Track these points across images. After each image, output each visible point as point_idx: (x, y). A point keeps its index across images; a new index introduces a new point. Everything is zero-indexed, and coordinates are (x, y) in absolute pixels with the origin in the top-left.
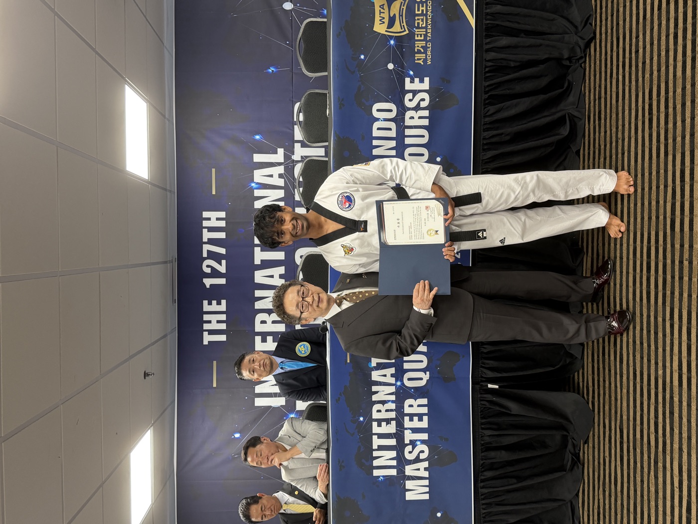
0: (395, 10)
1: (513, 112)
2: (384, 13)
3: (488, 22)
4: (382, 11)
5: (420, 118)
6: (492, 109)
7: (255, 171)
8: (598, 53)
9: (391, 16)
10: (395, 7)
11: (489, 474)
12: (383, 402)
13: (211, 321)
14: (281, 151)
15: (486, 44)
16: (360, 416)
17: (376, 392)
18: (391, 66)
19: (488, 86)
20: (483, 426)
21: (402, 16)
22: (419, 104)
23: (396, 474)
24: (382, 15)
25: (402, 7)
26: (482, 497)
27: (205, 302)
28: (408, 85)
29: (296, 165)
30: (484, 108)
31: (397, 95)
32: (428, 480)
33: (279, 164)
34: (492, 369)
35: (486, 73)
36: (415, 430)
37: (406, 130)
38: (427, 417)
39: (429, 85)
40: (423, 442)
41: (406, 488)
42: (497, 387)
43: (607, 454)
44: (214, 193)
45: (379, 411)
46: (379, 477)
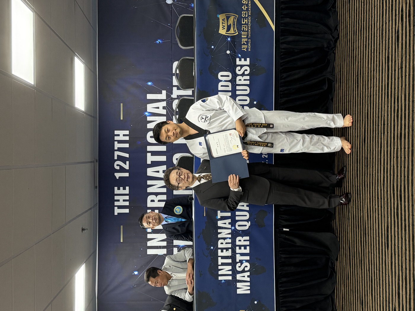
0: (230, 22)
1: (296, 77)
2: (224, 23)
3: (282, 28)
4: (223, 22)
5: (244, 80)
6: (285, 75)
7: (147, 105)
8: (340, 46)
9: (229, 25)
10: (230, 20)
11: (284, 280)
12: (224, 239)
13: (119, 200)
14: (164, 92)
15: (281, 40)
16: (211, 246)
17: (221, 233)
18: (228, 52)
19: (282, 63)
20: (281, 252)
21: (235, 25)
22: (244, 72)
23: (231, 279)
24: (223, 24)
25: (235, 20)
26: (281, 293)
27: (116, 188)
28: (238, 62)
29: (174, 101)
30: (280, 75)
31: (232, 68)
32: (249, 283)
33: (163, 100)
34: (286, 220)
35: (281, 55)
36: (242, 254)
37: (237, 86)
38: (249, 247)
39: (250, 62)
40: (247, 261)
41: (237, 287)
42: (288, 230)
43: (345, 264)
44: (122, 119)
45: (222, 243)
46: (222, 280)
